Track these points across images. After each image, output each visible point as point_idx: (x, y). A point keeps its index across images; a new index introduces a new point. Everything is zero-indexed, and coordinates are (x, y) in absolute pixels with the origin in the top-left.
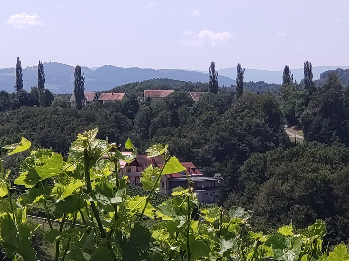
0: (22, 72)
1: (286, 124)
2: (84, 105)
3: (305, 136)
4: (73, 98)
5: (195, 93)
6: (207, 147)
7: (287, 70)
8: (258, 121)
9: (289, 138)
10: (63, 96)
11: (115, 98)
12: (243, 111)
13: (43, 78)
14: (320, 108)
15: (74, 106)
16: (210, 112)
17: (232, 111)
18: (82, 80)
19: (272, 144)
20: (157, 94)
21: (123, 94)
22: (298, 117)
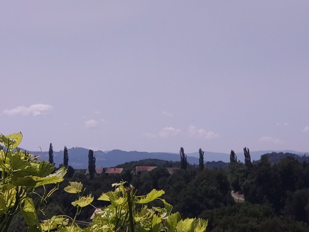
0: (53, 154)
1: (232, 190)
2: (95, 177)
3: (245, 199)
4: (88, 172)
5: (171, 169)
6: (177, 206)
7: (233, 153)
8: (213, 188)
9: (234, 200)
10: (81, 170)
11: (116, 172)
12: (202, 181)
13: (67, 158)
14: (255, 179)
15: (88, 177)
16: (180, 182)
17: (195, 181)
18: (94, 160)
19: (222, 204)
20: (145, 169)
21: (122, 169)
22: (241, 185)
